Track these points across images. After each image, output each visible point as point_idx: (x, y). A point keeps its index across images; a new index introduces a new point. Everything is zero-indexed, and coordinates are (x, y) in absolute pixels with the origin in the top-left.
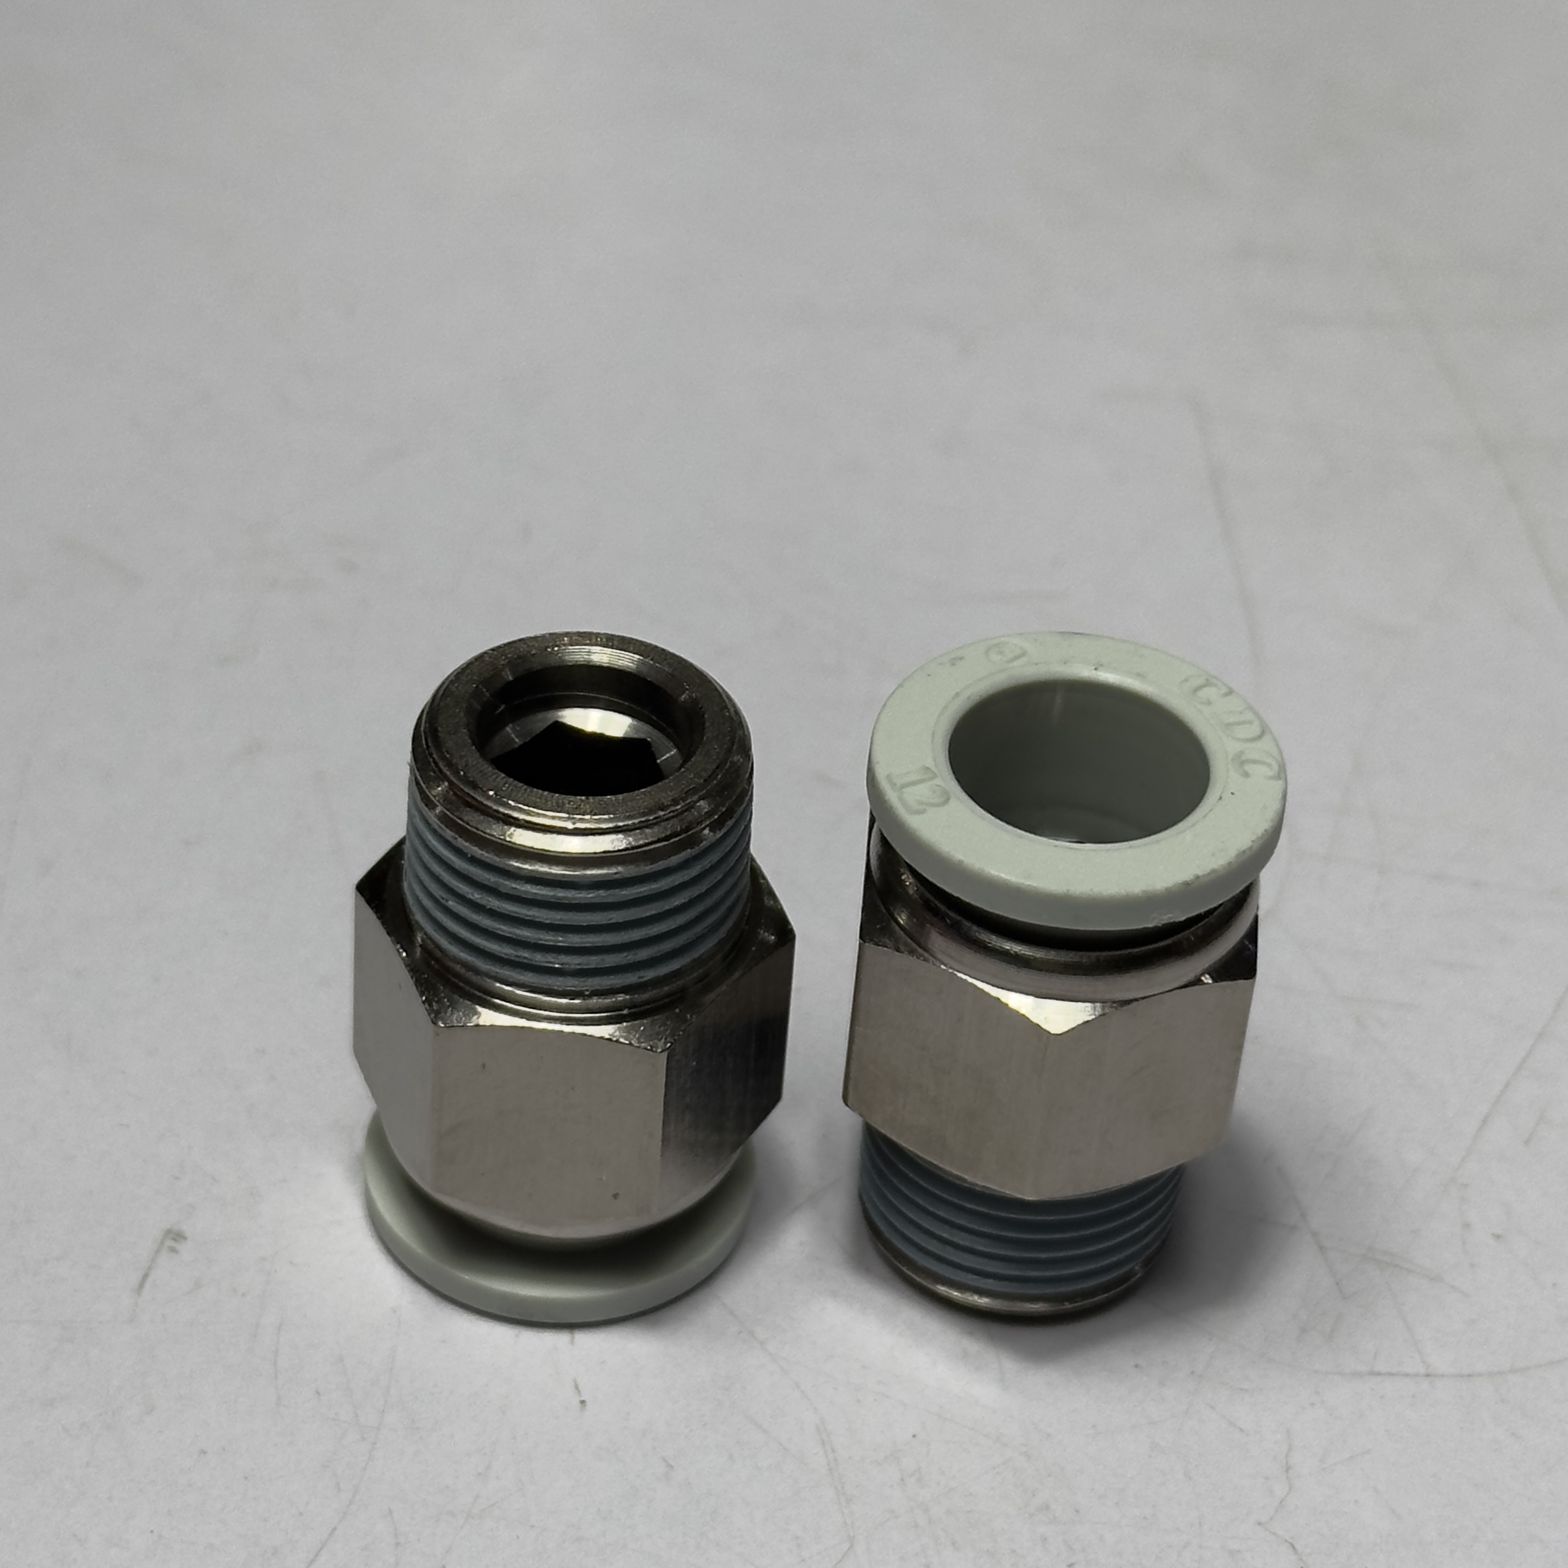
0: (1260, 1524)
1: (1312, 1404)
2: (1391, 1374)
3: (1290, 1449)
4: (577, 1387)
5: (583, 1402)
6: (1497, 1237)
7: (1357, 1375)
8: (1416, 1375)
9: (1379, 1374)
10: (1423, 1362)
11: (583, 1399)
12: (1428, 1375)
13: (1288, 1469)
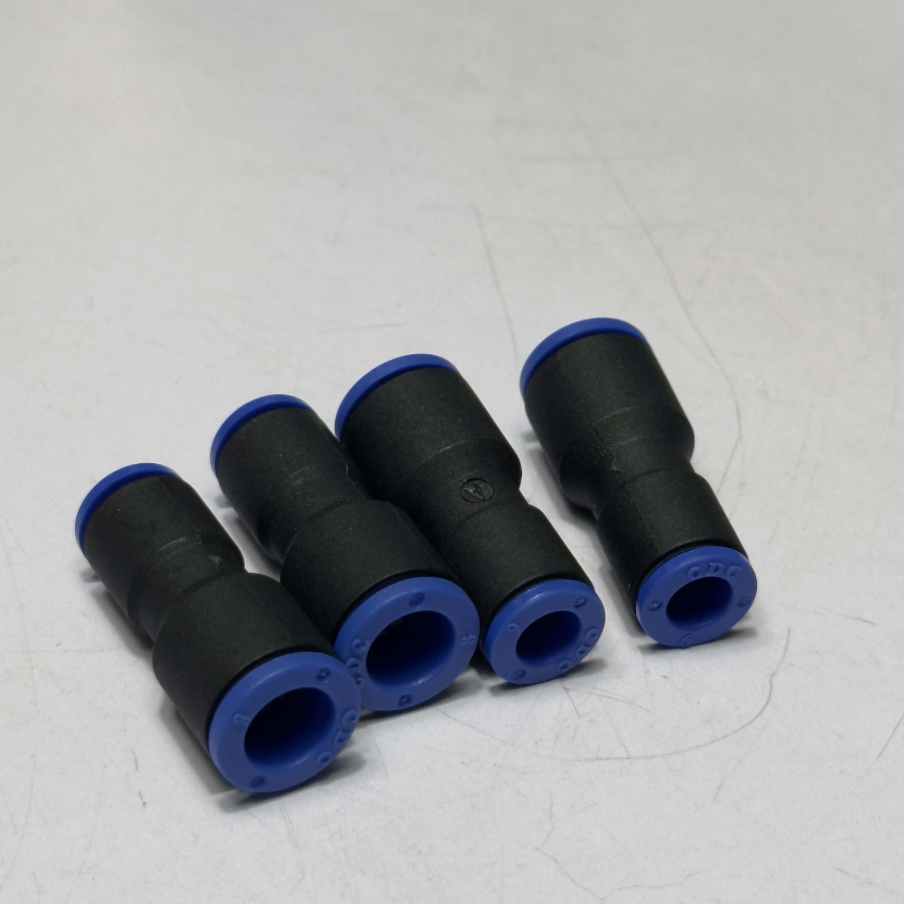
0: (536, 849)
1: (564, 779)
2: (608, 759)
3: (552, 804)
4: (140, 794)
5: (144, 803)
6: (665, 677)
7: (588, 760)
8: (622, 759)
9: (601, 759)
10: (626, 751)
11: (144, 801)
12: (629, 758)
13: (551, 816)
